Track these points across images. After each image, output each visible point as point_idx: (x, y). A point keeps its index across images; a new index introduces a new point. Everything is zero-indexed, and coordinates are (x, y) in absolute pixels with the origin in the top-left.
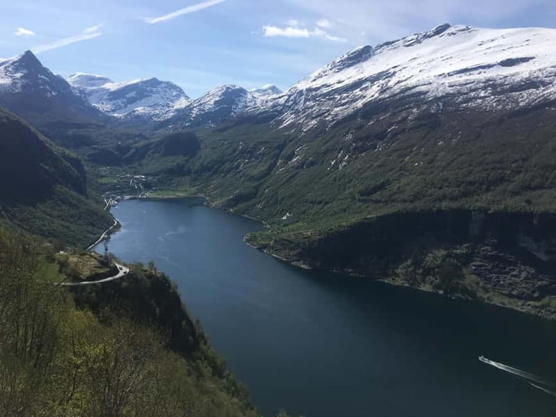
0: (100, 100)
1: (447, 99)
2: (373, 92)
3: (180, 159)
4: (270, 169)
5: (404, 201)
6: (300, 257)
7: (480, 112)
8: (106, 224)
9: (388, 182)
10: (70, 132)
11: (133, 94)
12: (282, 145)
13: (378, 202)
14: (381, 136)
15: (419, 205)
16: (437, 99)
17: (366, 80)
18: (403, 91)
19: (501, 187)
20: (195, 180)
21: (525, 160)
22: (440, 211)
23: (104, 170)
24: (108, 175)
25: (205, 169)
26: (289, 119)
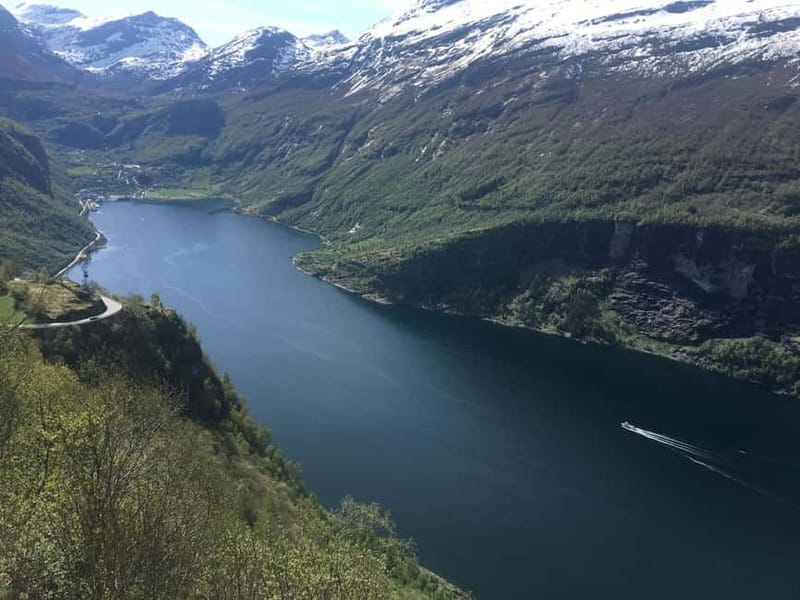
0: (66, 45)
1: (589, 59)
2: (483, 46)
3: (194, 141)
4: (331, 159)
5: (523, 208)
6: (376, 287)
7: (634, 79)
8: (84, 238)
9: (501, 181)
10: (21, 95)
11: (116, 37)
12: (349, 124)
13: (486, 209)
14: (495, 112)
15: (543, 214)
16: (575, 59)
17: (475, 26)
18: (526, 45)
19: (658, 189)
20: (219, 173)
21: (691, 151)
22: (572, 222)
23: (77, 155)
24: (82, 163)
25: (231, 157)
26: (359, 83)
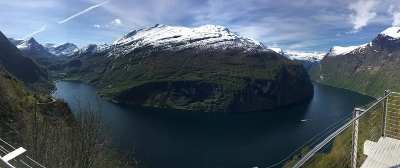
0: (52, 51)
1: (159, 48)
2: (137, 45)
3: (75, 68)
4: (105, 70)
5: (148, 80)
6: (115, 99)
7: (169, 52)
8: (53, 88)
9: (142, 74)
10: (43, 61)
11: (61, 48)
12: (109, 62)
13: (140, 80)
14: (140, 59)
15: (152, 81)
16: (156, 48)
17: (135, 41)
18: (146, 45)
19: (175, 74)
20: (80, 74)
21: (181, 66)
22: (159, 82)
23: (53, 72)
24: (54, 73)
25: (83, 71)
26: (110, 54)
